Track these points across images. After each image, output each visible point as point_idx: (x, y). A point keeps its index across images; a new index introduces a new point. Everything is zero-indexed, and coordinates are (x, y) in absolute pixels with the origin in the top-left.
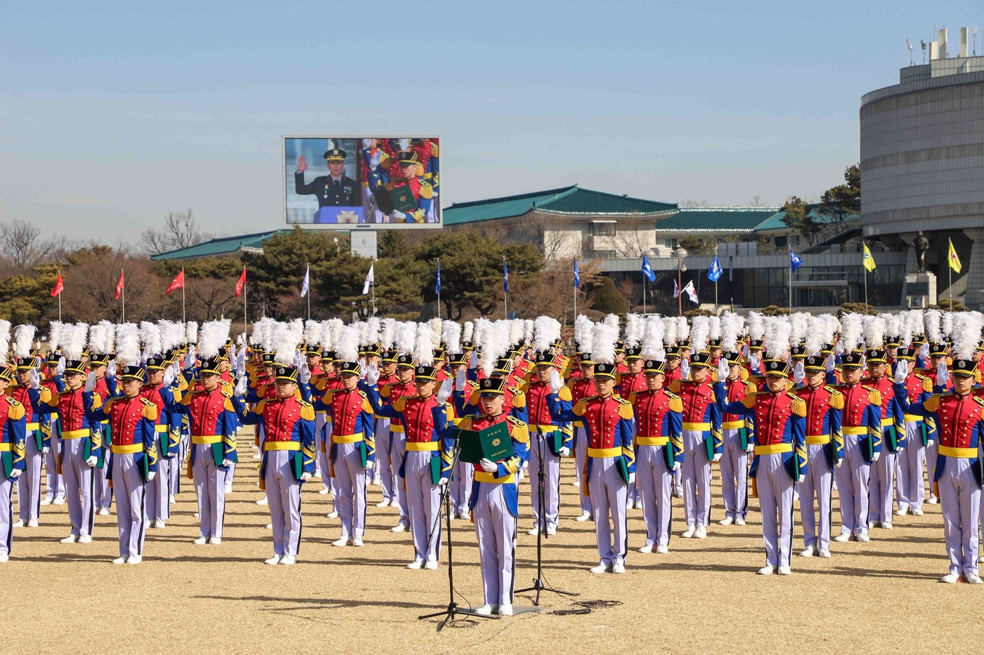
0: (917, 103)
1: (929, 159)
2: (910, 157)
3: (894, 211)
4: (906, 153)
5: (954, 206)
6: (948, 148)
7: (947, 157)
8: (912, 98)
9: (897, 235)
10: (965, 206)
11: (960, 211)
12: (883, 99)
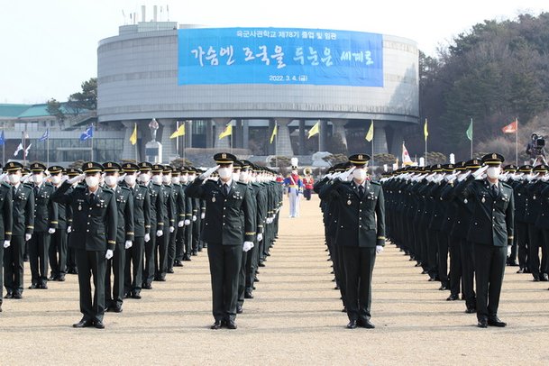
0: (133, 46)
1: (140, 78)
2: (130, 76)
3: (120, 107)
4: (127, 74)
5: (154, 105)
6: (151, 72)
7: (151, 78)
8: (131, 43)
9: (120, 121)
10: (161, 106)
11: (157, 108)
12: (113, 43)
